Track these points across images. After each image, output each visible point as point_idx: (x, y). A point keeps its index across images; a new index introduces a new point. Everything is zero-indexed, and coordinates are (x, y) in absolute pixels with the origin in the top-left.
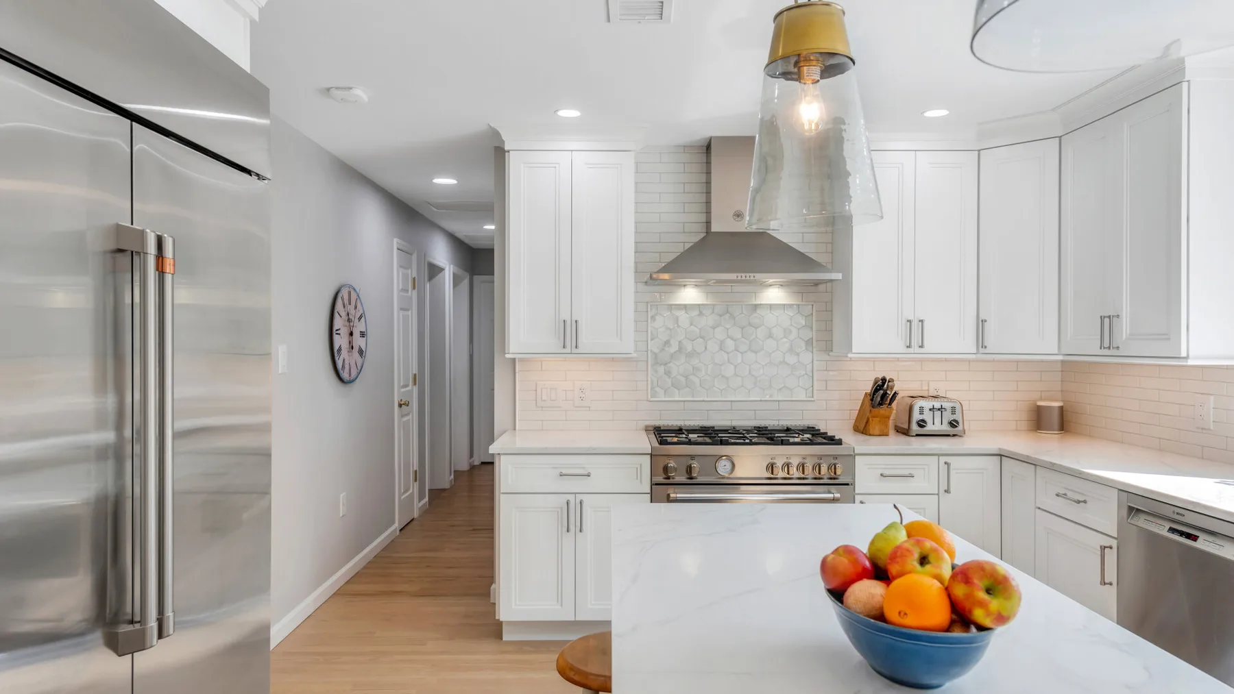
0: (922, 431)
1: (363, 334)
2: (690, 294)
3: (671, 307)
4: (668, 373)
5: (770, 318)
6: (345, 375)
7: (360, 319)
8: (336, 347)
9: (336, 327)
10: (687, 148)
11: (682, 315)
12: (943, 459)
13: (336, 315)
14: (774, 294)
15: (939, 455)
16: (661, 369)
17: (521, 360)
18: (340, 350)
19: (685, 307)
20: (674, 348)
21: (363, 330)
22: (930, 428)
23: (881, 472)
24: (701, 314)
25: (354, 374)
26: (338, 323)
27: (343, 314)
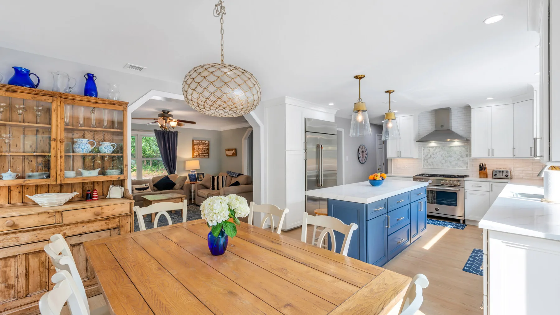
0: (495, 177)
1: (366, 154)
2: (433, 144)
3: (428, 147)
4: (427, 162)
5: (456, 149)
6: (362, 162)
7: (365, 151)
8: (359, 157)
9: (359, 153)
10: (432, 111)
11: (430, 149)
12: (491, 183)
13: (359, 151)
14: (456, 143)
15: (490, 182)
16: (426, 161)
17: (393, 159)
18: (360, 157)
19: (432, 147)
20: (429, 156)
21: (367, 153)
22: (498, 176)
23: (472, 185)
24: (436, 148)
25: (364, 162)
26: (360, 152)
27: (361, 150)
